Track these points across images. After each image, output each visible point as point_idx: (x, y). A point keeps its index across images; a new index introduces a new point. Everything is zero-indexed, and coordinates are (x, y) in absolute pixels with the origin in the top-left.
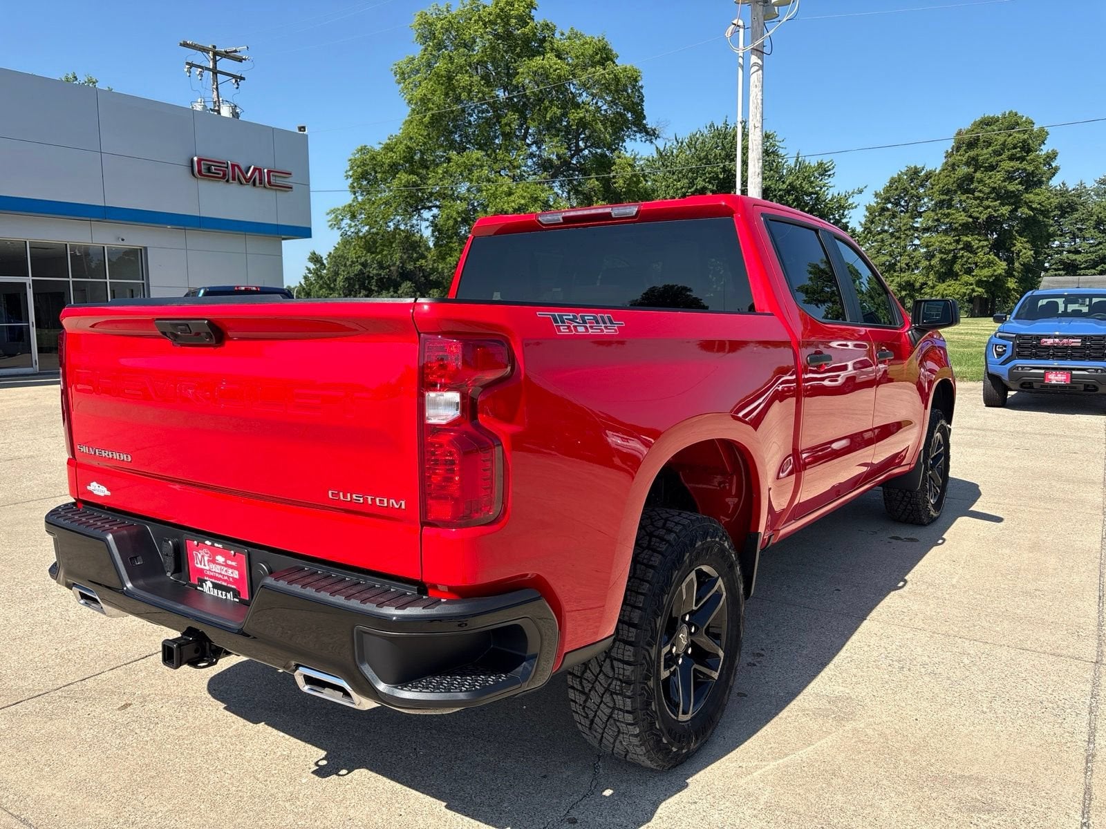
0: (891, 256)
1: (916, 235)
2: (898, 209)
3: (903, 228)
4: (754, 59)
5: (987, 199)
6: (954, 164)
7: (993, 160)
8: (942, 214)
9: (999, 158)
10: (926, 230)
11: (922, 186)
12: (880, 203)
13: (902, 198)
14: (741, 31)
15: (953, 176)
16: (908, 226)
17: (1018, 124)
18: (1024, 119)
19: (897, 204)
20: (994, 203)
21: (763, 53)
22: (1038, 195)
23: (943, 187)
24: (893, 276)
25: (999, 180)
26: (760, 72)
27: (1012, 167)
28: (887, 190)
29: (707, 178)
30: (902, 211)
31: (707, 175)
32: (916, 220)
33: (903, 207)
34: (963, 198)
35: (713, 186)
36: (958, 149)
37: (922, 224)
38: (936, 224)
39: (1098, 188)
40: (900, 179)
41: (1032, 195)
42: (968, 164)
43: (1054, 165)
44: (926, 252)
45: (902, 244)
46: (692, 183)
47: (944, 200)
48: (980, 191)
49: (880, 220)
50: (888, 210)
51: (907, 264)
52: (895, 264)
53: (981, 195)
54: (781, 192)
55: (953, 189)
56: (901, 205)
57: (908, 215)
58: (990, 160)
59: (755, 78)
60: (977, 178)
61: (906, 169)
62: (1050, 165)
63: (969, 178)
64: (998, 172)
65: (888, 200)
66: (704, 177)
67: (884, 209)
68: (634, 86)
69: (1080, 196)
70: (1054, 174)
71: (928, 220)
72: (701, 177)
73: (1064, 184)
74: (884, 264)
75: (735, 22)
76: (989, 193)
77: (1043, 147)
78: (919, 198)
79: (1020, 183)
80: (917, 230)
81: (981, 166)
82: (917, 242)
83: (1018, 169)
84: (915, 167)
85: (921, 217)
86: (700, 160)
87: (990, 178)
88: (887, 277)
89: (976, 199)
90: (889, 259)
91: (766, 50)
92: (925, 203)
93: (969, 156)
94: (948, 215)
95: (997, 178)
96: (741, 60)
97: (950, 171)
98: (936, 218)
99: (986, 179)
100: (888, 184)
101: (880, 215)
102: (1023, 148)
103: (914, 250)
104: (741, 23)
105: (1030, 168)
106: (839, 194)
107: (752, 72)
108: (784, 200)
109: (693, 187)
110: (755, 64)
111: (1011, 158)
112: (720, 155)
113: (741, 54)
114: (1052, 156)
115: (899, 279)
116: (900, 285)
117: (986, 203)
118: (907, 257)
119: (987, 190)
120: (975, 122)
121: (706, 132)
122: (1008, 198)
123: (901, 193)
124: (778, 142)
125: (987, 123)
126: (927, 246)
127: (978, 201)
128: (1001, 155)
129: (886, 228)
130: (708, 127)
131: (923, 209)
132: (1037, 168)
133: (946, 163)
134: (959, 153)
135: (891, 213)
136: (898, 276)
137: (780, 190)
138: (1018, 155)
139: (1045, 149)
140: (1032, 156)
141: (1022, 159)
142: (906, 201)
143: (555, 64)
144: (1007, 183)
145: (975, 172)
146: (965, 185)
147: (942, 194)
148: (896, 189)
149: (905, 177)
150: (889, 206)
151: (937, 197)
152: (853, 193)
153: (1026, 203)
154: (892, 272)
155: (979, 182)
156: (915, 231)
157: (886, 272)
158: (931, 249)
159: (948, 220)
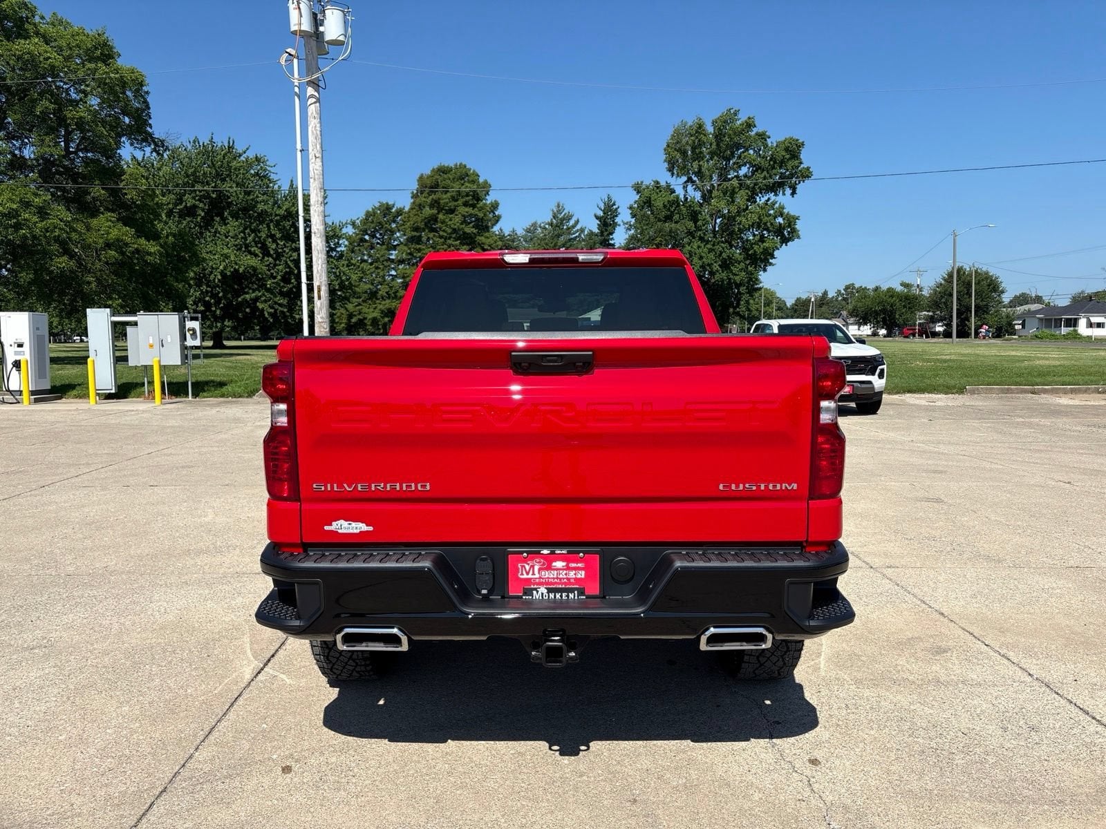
0: (372, 284)
1: (393, 266)
2: (374, 241)
3: (381, 259)
4: (310, 91)
5: (450, 238)
6: (420, 205)
7: (452, 204)
8: (414, 249)
9: (456, 203)
10: (401, 262)
11: (394, 221)
12: (358, 234)
13: (377, 231)
14: (295, 61)
15: (421, 215)
16: (386, 258)
17: (467, 175)
18: (472, 171)
19: (373, 236)
20: (456, 243)
21: (319, 86)
22: (488, 238)
23: (414, 224)
24: (376, 304)
25: (458, 222)
26: (318, 104)
27: (467, 212)
28: (365, 221)
29: (197, 196)
30: (378, 243)
31: (198, 193)
32: (391, 252)
33: (379, 239)
34: (431, 235)
35: (205, 205)
36: (422, 193)
37: (398, 257)
38: (409, 257)
39: (526, 235)
40: (374, 214)
41: (483, 238)
42: (431, 206)
43: (497, 213)
44: (402, 283)
45: (381, 274)
46: (180, 200)
47: (415, 236)
48: (444, 231)
49: (360, 250)
50: (366, 241)
51: (387, 293)
52: (376, 292)
53: (445, 234)
54: (278, 217)
55: (422, 227)
56: (377, 237)
57: (384, 247)
58: (450, 204)
59: (313, 109)
60: (441, 219)
61: (379, 204)
62: (494, 213)
63: (434, 219)
64: (457, 215)
65: (365, 232)
66: (193, 195)
67: (363, 240)
68: (137, 91)
69: (513, 241)
70: (497, 221)
71: (403, 253)
72: (190, 194)
73: (501, 230)
74: (366, 292)
75: (288, 50)
76: (451, 233)
77: (487, 197)
78: (392, 232)
79: (473, 227)
80: (393, 262)
81: (442, 209)
82: (393, 273)
83: (471, 215)
84: (387, 204)
85: (395, 250)
86: (188, 176)
87: (451, 220)
88: (370, 304)
89: (441, 237)
90: (371, 287)
91: (322, 84)
92: (398, 237)
93: (432, 199)
94: (419, 250)
95: (456, 221)
96: (296, 90)
97: (418, 211)
98: (409, 251)
99: (447, 220)
100: (364, 217)
101: (359, 245)
102: (473, 196)
103: (393, 280)
104: (293, 52)
105: (481, 215)
106: (333, 223)
107: (309, 103)
108: (281, 225)
109: (181, 204)
110: (312, 96)
111: (466, 204)
112: (210, 173)
113: (296, 84)
114: (495, 206)
115: (381, 306)
116: (382, 312)
117: (449, 242)
118: (386, 286)
119: (449, 231)
120: (433, 169)
121: (190, 147)
122: (467, 238)
123: (377, 226)
124: (269, 166)
125: (443, 171)
126: (403, 277)
127: (443, 240)
128: (457, 200)
129: (366, 258)
130: (192, 142)
131: (396, 243)
132: (485, 215)
133: (414, 203)
134: (423, 195)
135: (369, 244)
136: (380, 304)
137: (276, 215)
138: (470, 202)
139: (490, 199)
140: (481, 204)
141: (474, 206)
142: (381, 234)
143: (47, 52)
144: (464, 226)
145: (438, 213)
146: (430, 224)
147: (413, 231)
148: (372, 222)
149: (379, 212)
150: (367, 237)
151: (410, 234)
152: (346, 223)
153: (479, 244)
154: (374, 299)
155: (442, 223)
156: (391, 262)
157: (369, 299)
158: (408, 279)
159: (419, 254)
